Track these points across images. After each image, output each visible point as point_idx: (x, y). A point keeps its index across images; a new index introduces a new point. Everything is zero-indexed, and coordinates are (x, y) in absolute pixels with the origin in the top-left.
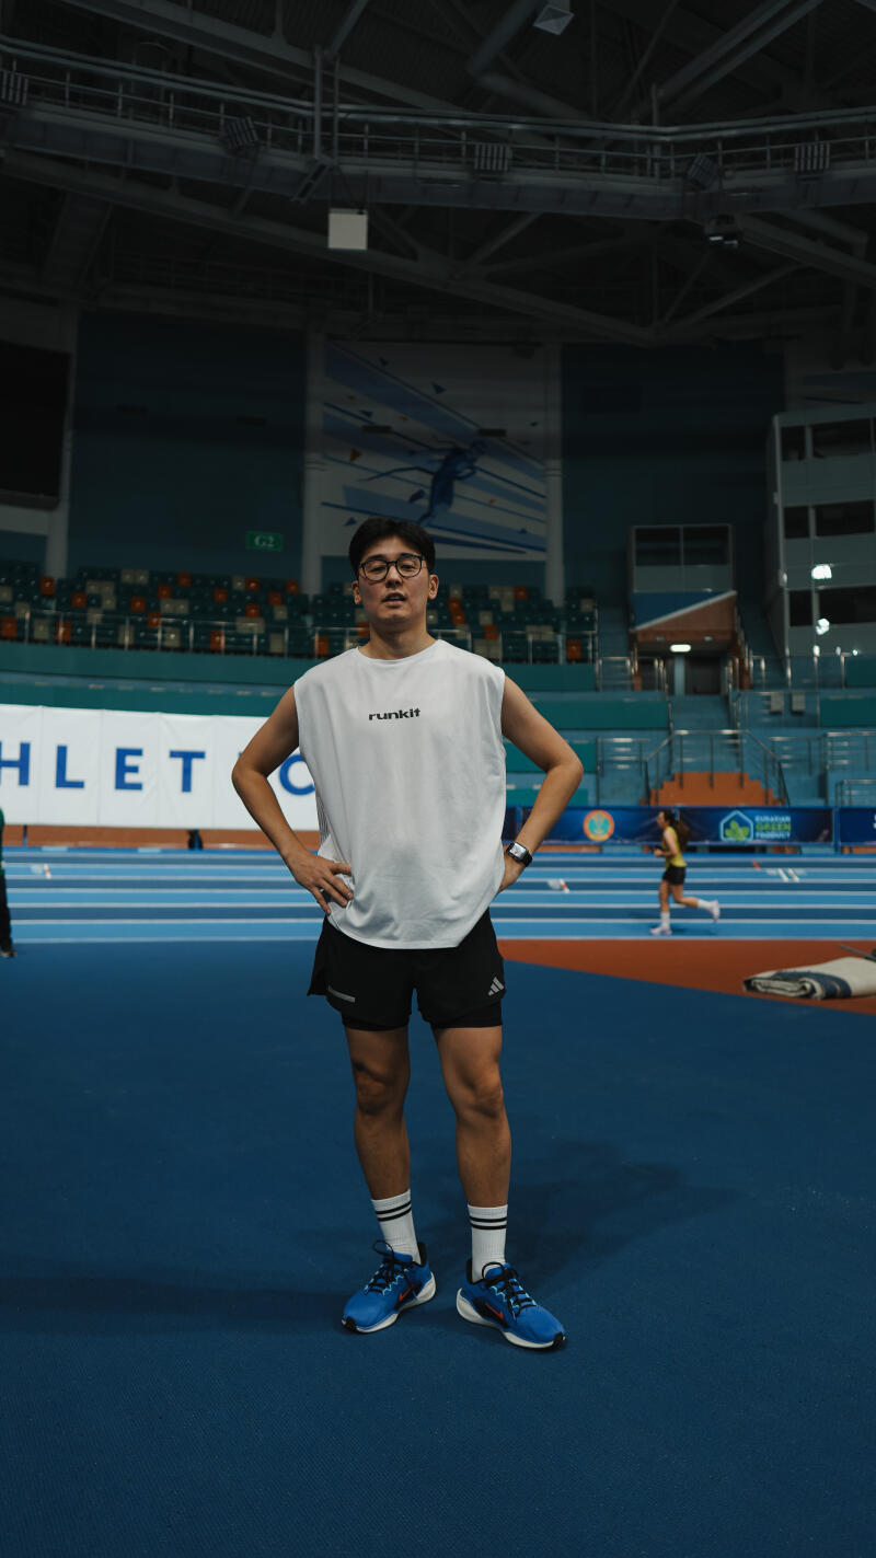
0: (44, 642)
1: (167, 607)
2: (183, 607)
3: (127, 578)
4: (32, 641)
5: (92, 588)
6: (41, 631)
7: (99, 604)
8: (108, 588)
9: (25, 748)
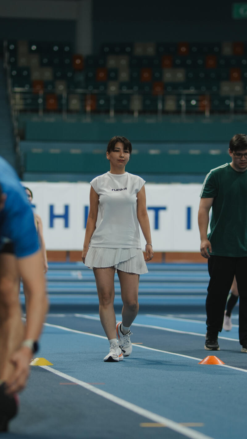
0: (77, 112)
1: (168, 76)
2: (180, 76)
3: (139, 51)
4: (69, 111)
5: (112, 62)
6: (75, 103)
7: (116, 78)
8: (124, 62)
9: (67, 208)
